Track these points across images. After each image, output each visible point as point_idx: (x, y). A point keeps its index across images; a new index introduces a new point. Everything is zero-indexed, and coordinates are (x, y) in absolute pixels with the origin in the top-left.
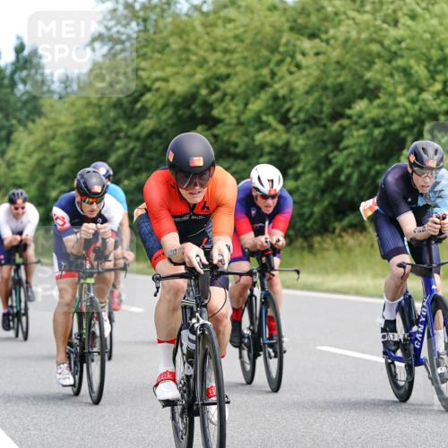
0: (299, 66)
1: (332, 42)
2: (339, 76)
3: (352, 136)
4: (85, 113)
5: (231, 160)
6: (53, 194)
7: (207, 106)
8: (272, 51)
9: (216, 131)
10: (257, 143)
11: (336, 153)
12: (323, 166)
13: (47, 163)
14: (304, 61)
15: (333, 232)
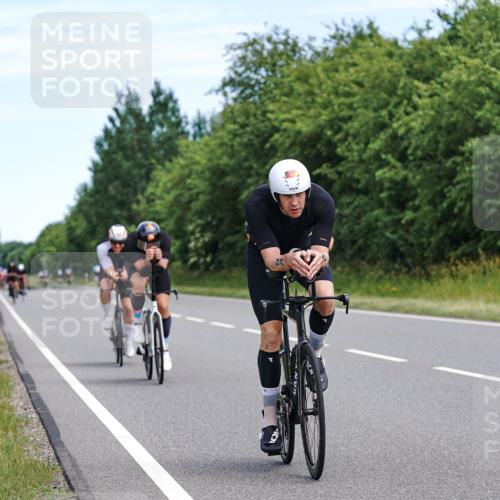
0: (415, 108)
1: (446, 84)
2: (452, 116)
3: (465, 172)
4: (219, 152)
5: (354, 195)
6: (190, 228)
7: (332, 145)
8: (390, 94)
9: (340, 169)
10: (377, 179)
11: (450, 187)
12: (438, 200)
13: (184, 200)
14: (420, 102)
15: (448, 260)
